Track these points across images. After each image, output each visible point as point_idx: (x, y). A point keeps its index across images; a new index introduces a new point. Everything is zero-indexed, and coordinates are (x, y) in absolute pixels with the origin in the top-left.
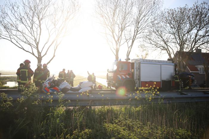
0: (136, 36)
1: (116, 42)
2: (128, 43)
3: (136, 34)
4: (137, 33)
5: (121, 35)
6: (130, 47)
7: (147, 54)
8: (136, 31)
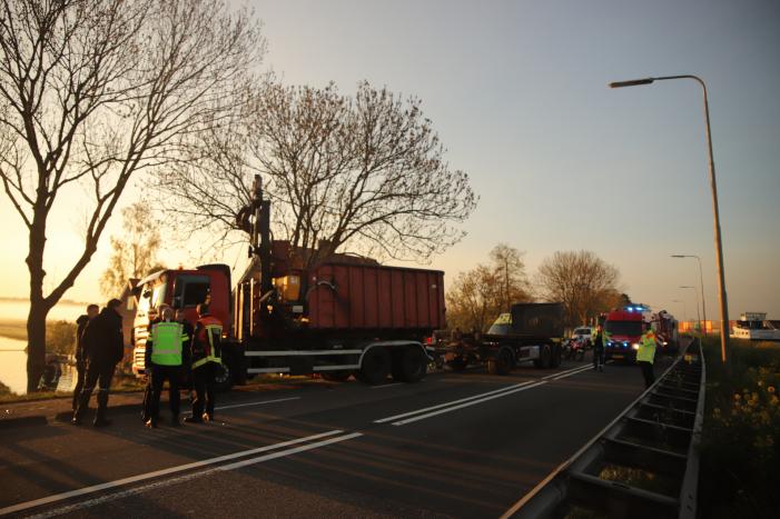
0: (140, 153)
1: (41, 165)
2: (97, 180)
3: (144, 148)
4: (147, 141)
5: (69, 138)
6: (106, 197)
7: (153, 243)
8: (145, 132)
